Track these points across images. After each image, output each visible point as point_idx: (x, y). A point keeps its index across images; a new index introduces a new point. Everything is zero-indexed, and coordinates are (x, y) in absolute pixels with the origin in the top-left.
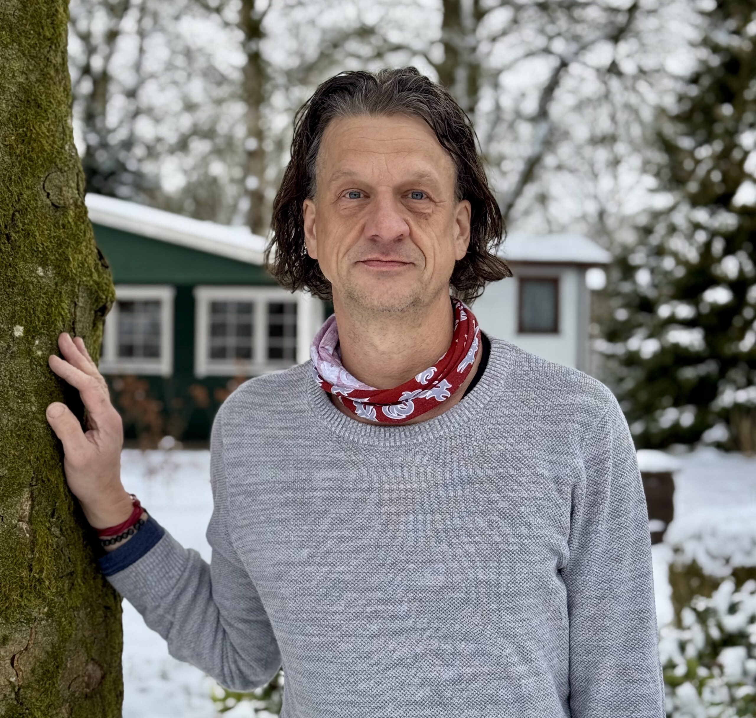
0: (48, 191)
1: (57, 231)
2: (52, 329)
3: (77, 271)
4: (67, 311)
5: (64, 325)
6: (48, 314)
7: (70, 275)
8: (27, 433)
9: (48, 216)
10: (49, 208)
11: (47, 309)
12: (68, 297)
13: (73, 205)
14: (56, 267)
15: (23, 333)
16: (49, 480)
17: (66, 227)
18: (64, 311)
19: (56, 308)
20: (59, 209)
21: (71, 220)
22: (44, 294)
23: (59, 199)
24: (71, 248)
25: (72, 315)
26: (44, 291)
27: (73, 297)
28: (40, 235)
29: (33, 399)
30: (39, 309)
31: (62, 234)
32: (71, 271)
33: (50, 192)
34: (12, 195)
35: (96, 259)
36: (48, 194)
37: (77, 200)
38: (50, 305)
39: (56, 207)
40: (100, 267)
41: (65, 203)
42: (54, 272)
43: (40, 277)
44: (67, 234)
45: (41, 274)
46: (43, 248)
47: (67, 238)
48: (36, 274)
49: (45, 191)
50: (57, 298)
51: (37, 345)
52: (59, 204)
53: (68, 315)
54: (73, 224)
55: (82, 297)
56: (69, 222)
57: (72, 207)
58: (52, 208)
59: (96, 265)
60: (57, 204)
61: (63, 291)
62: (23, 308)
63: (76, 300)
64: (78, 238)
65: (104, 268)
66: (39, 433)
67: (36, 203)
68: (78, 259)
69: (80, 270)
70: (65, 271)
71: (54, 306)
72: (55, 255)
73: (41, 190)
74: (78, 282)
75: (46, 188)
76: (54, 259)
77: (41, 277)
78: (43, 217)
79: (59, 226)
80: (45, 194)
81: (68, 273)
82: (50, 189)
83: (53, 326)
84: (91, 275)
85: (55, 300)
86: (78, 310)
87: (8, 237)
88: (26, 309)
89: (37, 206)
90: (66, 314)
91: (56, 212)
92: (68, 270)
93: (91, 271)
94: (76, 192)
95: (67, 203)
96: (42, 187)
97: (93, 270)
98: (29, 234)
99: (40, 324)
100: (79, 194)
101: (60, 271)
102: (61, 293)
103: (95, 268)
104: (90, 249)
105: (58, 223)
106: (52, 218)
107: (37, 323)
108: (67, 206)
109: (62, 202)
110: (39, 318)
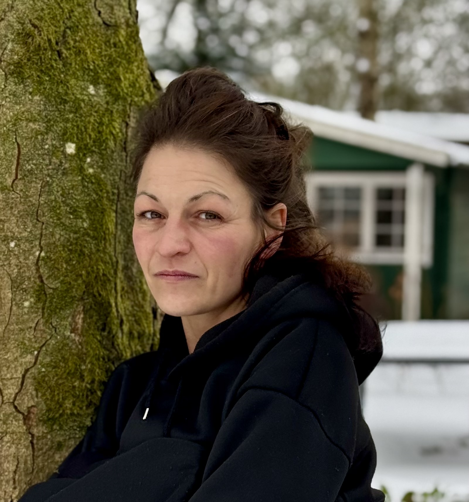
0: (99, 9)
1: (108, 49)
2: (103, 148)
3: (128, 91)
4: (118, 130)
5: (115, 144)
6: (99, 132)
7: (121, 94)
8: (79, 248)
9: (99, 34)
10: (101, 26)
11: (98, 127)
12: (120, 116)
13: (125, 24)
14: (108, 86)
15: (75, 150)
16: (100, 295)
17: (117, 46)
18: (115, 130)
19: (107, 126)
20: (110, 28)
21: (122, 39)
22: (96, 112)
23: (110, 17)
24: (122, 67)
25: (123, 135)
26: (96, 109)
27: (125, 117)
28: (91, 53)
29: (85, 216)
30: (91, 127)
31: (114, 53)
32: (122, 90)
33: (101, 10)
34: (63, 11)
35: (148, 80)
36: (99, 13)
37: (129, 19)
38: (101, 124)
39: (107, 25)
40: (152, 89)
41: (116, 22)
42: (106, 90)
43: (91, 95)
44: (119, 53)
45: (93, 92)
46: (94, 66)
47: (119, 57)
48: (87, 92)
49: (96, 9)
50: (108, 117)
51: (89, 163)
52: (110, 22)
53: (120, 134)
54: (124, 43)
55: (134, 118)
56: (120, 41)
57: (124, 26)
58: (103, 26)
59: (148, 86)
60: (108, 23)
61: (114, 111)
62: (74, 126)
63: (127, 120)
64: (130, 58)
65: (156, 90)
66: (91, 249)
67: (87, 21)
68: (129, 79)
69: (131, 89)
70: (117, 90)
71: (105, 124)
72: (106, 74)
73: (92, 8)
74: (129, 102)
75: (97, 6)
76: (105, 78)
77: (93, 96)
78: (94, 35)
79: (110, 44)
80: (97, 12)
81: (119, 92)
82: (101, 7)
83: (104, 145)
84: (143, 95)
85: (107, 119)
86: (130, 130)
87: (60, 54)
88: (78, 127)
89: (88, 24)
90: (118, 133)
91: (107, 30)
92: (119, 90)
93: (142, 91)
94: (128, 11)
95: (118, 22)
96: (93, 5)
97: (145, 91)
98: (80, 51)
99: (91, 141)
100: (131, 13)
101: (111, 90)
102: (112, 112)
103: (146, 89)
104: (142, 69)
105: (109, 41)
106: (103, 36)
107: (88, 141)
108: (118, 24)
109: (113, 21)
110: (90, 136)
